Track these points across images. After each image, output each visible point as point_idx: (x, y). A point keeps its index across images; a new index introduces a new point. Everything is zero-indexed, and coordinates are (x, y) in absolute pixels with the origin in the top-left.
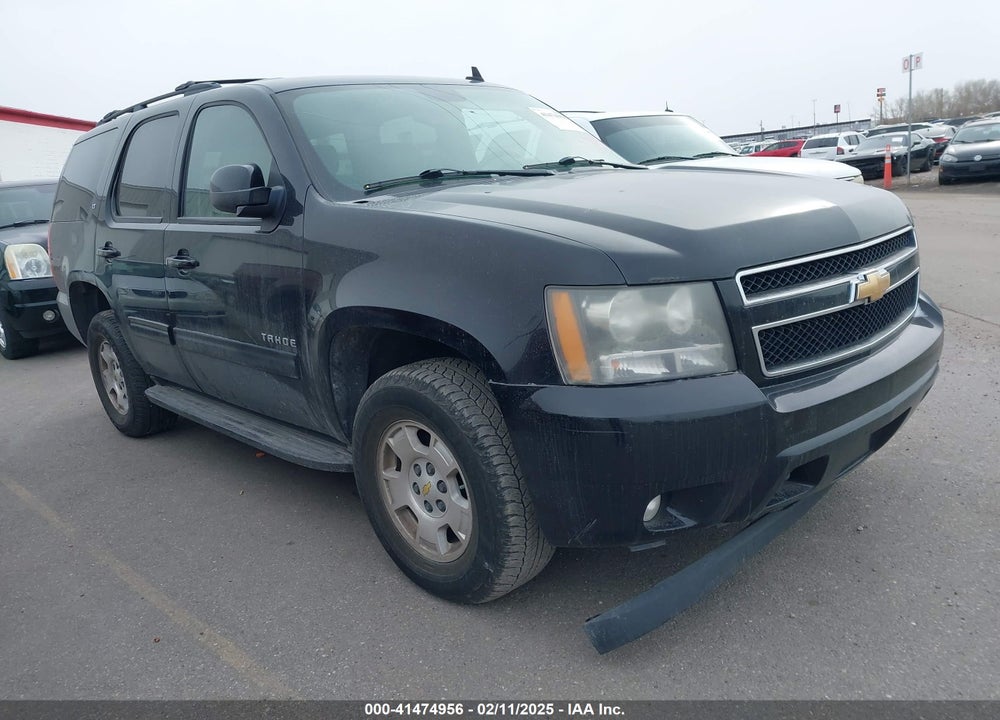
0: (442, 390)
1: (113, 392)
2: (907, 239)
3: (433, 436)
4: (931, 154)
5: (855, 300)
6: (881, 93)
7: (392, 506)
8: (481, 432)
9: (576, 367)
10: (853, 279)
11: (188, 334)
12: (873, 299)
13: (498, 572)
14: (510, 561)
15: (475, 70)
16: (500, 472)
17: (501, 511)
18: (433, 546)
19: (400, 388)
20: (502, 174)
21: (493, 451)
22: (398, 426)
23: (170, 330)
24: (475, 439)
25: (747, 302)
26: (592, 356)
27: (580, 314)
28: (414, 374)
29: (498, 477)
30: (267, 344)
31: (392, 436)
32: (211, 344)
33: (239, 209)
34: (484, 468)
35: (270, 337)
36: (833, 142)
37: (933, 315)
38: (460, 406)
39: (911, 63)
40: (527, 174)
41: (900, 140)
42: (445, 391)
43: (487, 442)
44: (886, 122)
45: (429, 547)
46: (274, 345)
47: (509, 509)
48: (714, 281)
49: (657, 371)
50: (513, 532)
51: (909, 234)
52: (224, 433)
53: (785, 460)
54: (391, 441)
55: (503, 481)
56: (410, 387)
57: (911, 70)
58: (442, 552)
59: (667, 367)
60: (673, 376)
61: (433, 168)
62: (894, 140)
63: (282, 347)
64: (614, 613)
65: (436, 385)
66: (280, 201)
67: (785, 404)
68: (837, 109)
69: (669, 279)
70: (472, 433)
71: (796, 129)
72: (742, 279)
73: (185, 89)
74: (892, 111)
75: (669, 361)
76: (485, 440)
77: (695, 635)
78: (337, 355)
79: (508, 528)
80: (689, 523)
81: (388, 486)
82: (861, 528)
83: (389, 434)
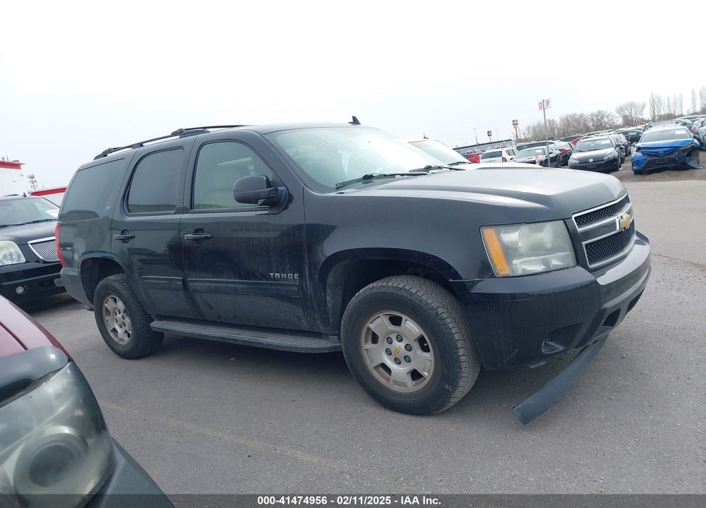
0: (412, 290)
1: (114, 330)
2: (626, 200)
3: (404, 317)
4: (559, 159)
5: (620, 228)
6: (515, 123)
7: (371, 366)
8: (440, 310)
9: (501, 268)
10: (616, 218)
11: (200, 281)
12: (626, 228)
13: (454, 390)
14: (461, 383)
15: (354, 118)
16: (454, 332)
17: (456, 353)
18: (404, 385)
19: (382, 292)
20: (402, 175)
21: (448, 320)
22: (378, 315)
23: (184, 281)
24: (437, 315)
25: (580, 230)
26: (509, 261)
27: (499, 239)
28: (390, 284)
29: (453, 334)
30: (274, 279)
31: (371, 323)
32: (224, 285)
33: (260, 202)
34: (444, 330)
35: (277, 275)
36: (499, 154)
37: (643, 239)
38: (424, 298)
39: (544, 105)
40: (413, 174)
41: (540, 151)
42: (413, 291)
43: (444, 316)
44: (521, 141)
45: (399, 385)
46: (280, 279)
47: (461, 352)
48: (564, 220)
49: (540, 268)
50: (464, 365)
51: (627, 196)
52: (228, 341)
53: (605, 310)
54: (372, 326)
55: (456, 336)
56: (390, 291)
57: (544, 109)
58: (411, 386)
59: (544, 265)
60: (548, 270)
61: (369, 173)
62: (537, 151)
63: (287, 279)
64: (530, 401)
65: (407, 288)
66: (284, 195)
67: (603, 280)
68: (489, 134)
69: (544, 219)
70: (434, 313)
71: (466, 147)
72: (575, 218)
73: (180, 133)
74: (524, 134)
75: (545, 262)
76: (443, 315)
77: (565, 413)
78: (331, 279)
79: (460, 362)
80: (561, 348)
81: (367, 353)
82: (624, 356)
83: (370, 321)
